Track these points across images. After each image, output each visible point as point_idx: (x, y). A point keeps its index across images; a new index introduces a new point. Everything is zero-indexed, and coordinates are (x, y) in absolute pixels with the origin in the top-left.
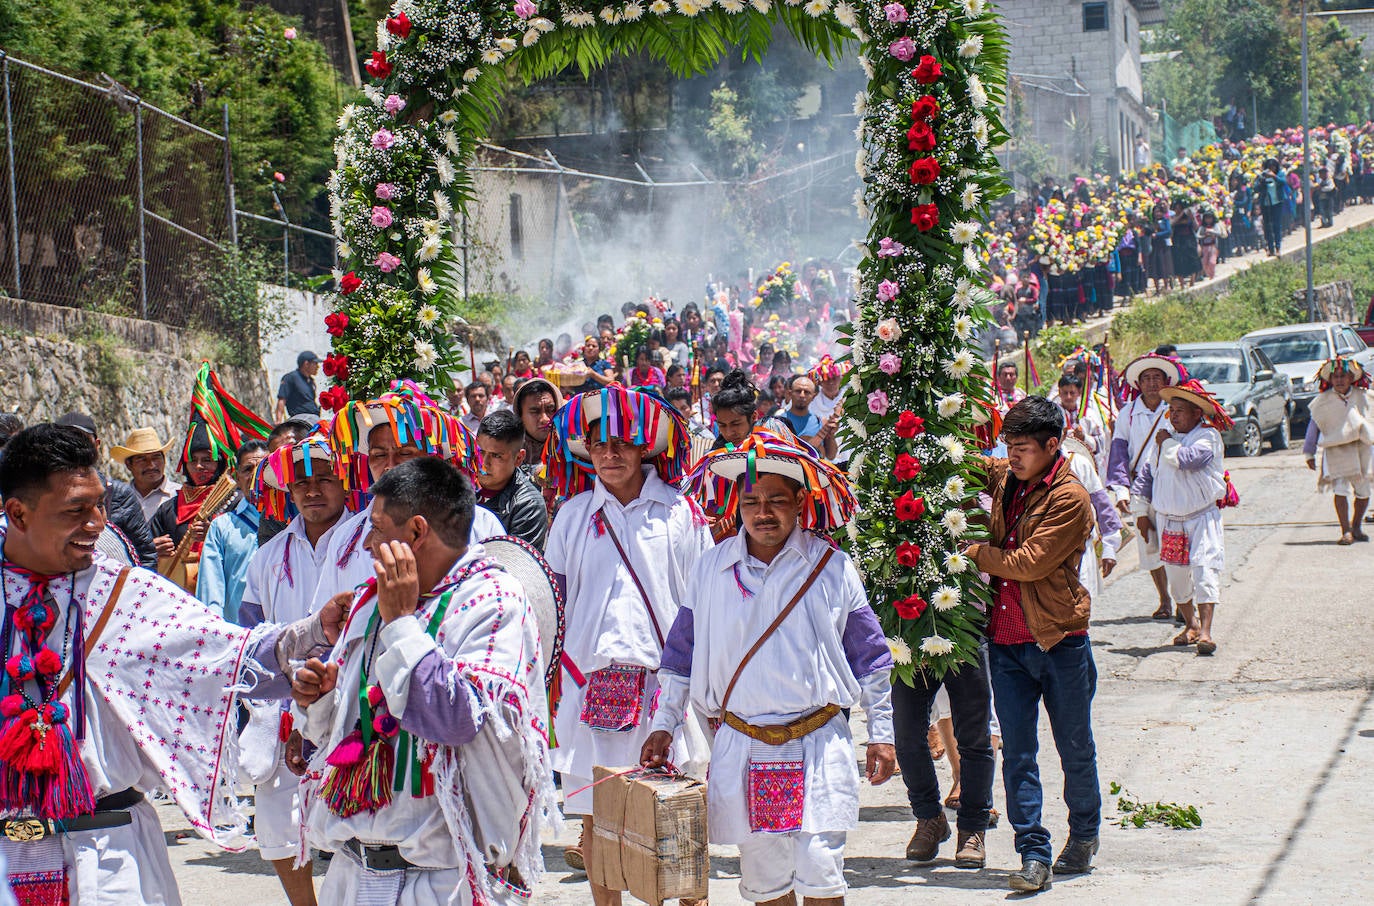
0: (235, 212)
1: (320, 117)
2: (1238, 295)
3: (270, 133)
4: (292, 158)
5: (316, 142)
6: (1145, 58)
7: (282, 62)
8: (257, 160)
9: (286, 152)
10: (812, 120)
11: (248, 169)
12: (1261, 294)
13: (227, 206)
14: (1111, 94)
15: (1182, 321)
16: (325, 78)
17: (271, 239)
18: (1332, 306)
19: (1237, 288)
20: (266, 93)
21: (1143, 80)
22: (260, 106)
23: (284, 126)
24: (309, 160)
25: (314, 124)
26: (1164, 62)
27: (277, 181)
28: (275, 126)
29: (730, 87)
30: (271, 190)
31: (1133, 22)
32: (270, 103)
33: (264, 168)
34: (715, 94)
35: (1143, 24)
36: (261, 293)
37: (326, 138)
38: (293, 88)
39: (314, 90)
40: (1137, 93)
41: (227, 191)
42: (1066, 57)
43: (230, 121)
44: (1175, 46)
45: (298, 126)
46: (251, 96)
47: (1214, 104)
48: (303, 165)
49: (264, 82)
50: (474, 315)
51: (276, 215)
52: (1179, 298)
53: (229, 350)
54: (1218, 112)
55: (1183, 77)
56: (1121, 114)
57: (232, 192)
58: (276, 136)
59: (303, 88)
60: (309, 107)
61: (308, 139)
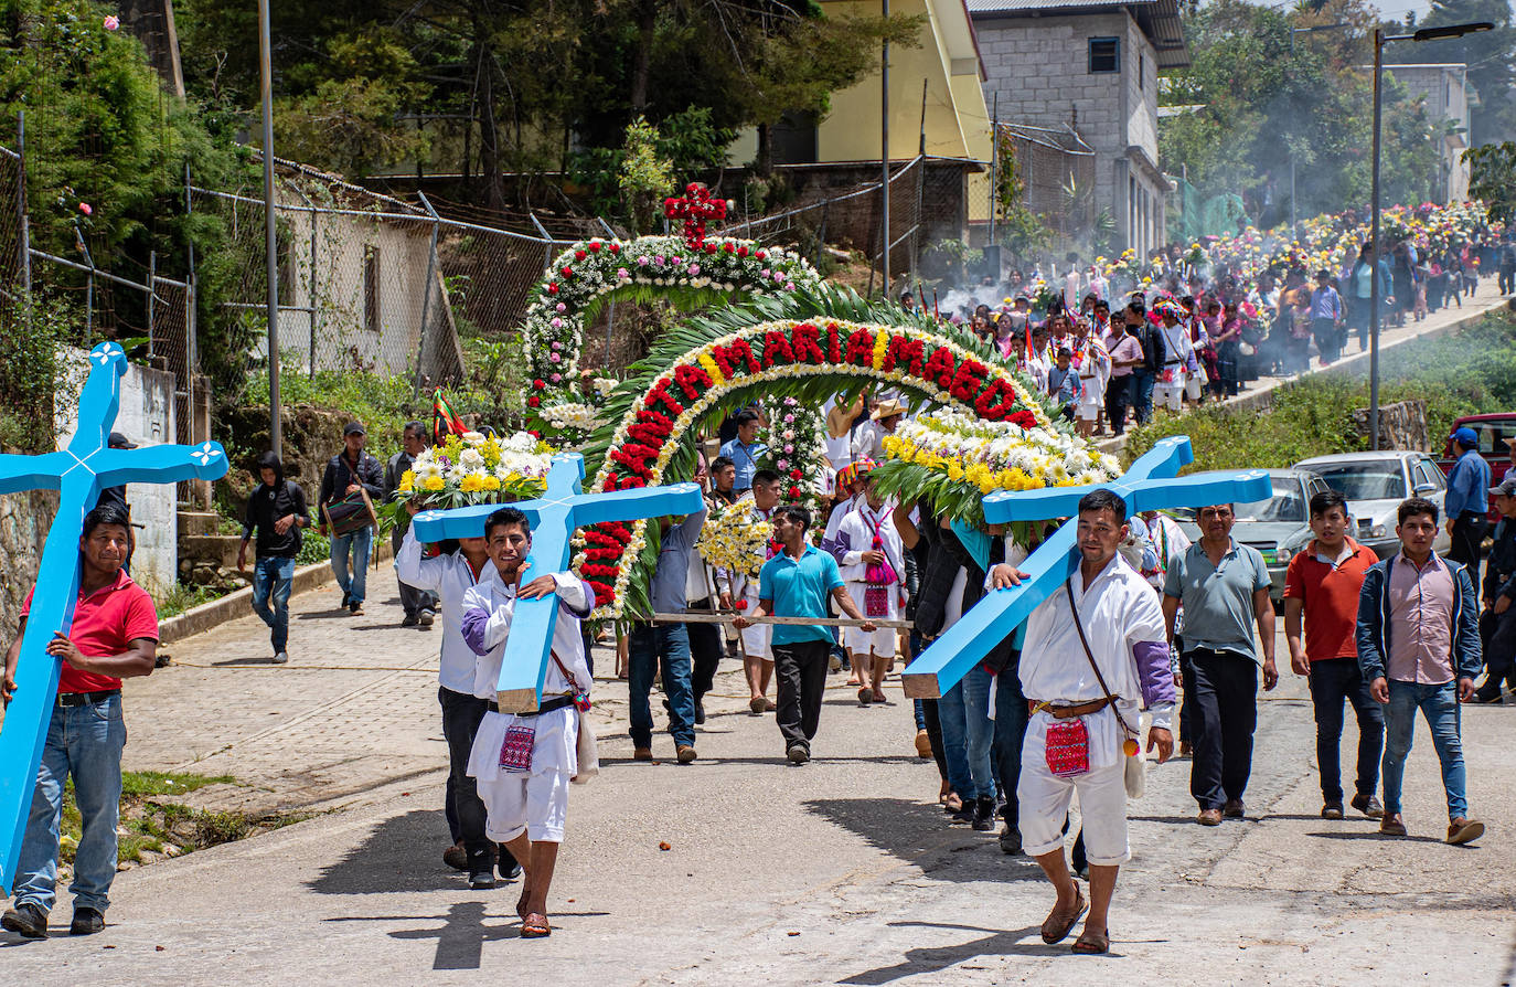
0: (28, 251)
1: (139, 133)
2: (1282, 413)
3: (73, 151)
4: (101, 185)
5: (132, 166)
6: (1164, 111)
7: (92, 61)
8: (56, 186)
9: (94, 177)
10: (748, 171)
11: (45, 197)
12: (1312, 413)
13: (17, 245)
14: (1119, 155)
15: (1215, 443)
16: (146, 84)
17: (71, 286)
18: (1400, 431)
19: (1281, 404)
20: (70, 100)
21: (1160, 138)
22: (61, 116)
23: (93, 143)
24: (122, 189)
25: (131, 143)
26: (1185, 116)
27: (82, 213)
28: (80, 143)
29: (652, 121)
30: (73, 224)
31: (1150, 64)
32: (76, 113)
33: (66, 196)
34: (631, 129)
35: (1162, 68)
36: (59, 356)
37: (146, 162)
38: (105, 95)
39: (132, 99)
40: (1152, 154)
41: (20, 224)
42: (1065, 105)
43: (26, 134)
44: (1197, 98)
45: (111, 144)
46: (52, 103)
47: (1247, 174)
48: (114, 195)
49: (68, 86)
50: (322, 398)
51: (79, 258)
52: (1210, 414)
53: (16, 428)
54: (1252, 184)
55: (1209, 136)
56: (1132, 180)
57: (26, 224)
58: (82, 157)
59: (118, 96)
60: (125, 121)
61: (123, 162)
